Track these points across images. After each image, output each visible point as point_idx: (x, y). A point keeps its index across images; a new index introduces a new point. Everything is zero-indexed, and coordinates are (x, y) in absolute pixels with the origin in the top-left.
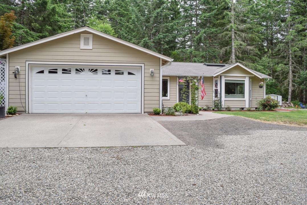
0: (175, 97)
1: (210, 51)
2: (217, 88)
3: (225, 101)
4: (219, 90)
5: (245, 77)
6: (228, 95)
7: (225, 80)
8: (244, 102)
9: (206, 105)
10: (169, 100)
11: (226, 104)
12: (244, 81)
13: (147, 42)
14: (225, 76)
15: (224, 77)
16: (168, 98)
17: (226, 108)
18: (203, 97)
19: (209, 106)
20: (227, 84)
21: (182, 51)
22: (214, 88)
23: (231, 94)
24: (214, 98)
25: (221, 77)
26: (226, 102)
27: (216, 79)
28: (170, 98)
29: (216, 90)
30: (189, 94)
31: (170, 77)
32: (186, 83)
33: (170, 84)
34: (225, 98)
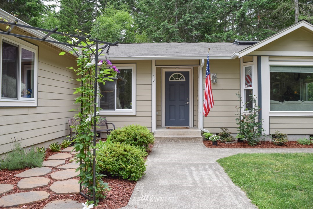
0: (149, 109)
1: (260, 34)
2: (251, 86)
3: (270, 117)
4: (255, 93)
6: (281, 103)
7: (271, 66)
9: (222, 129)
10: (135, 116)
11: (272, 126)
13: (168, 29)
14: (270, 57)
15: (267, 58)
16: (132, 111)
17: (274, 137)
18: (209, 110)
19: (230, 130)
20: (273, 76)
21: (216, 36)
22: (244, 87)
23: (287, 101)
24: (243, 110)
25: (259, 58)
26: (273, 120)
27: (248, 65)
28: (136, 111)
29: (249, 93)
30: (189, 102)
31: (136, 63)
32: (181, 78)
33: (137, 80)
34: (270, 111)
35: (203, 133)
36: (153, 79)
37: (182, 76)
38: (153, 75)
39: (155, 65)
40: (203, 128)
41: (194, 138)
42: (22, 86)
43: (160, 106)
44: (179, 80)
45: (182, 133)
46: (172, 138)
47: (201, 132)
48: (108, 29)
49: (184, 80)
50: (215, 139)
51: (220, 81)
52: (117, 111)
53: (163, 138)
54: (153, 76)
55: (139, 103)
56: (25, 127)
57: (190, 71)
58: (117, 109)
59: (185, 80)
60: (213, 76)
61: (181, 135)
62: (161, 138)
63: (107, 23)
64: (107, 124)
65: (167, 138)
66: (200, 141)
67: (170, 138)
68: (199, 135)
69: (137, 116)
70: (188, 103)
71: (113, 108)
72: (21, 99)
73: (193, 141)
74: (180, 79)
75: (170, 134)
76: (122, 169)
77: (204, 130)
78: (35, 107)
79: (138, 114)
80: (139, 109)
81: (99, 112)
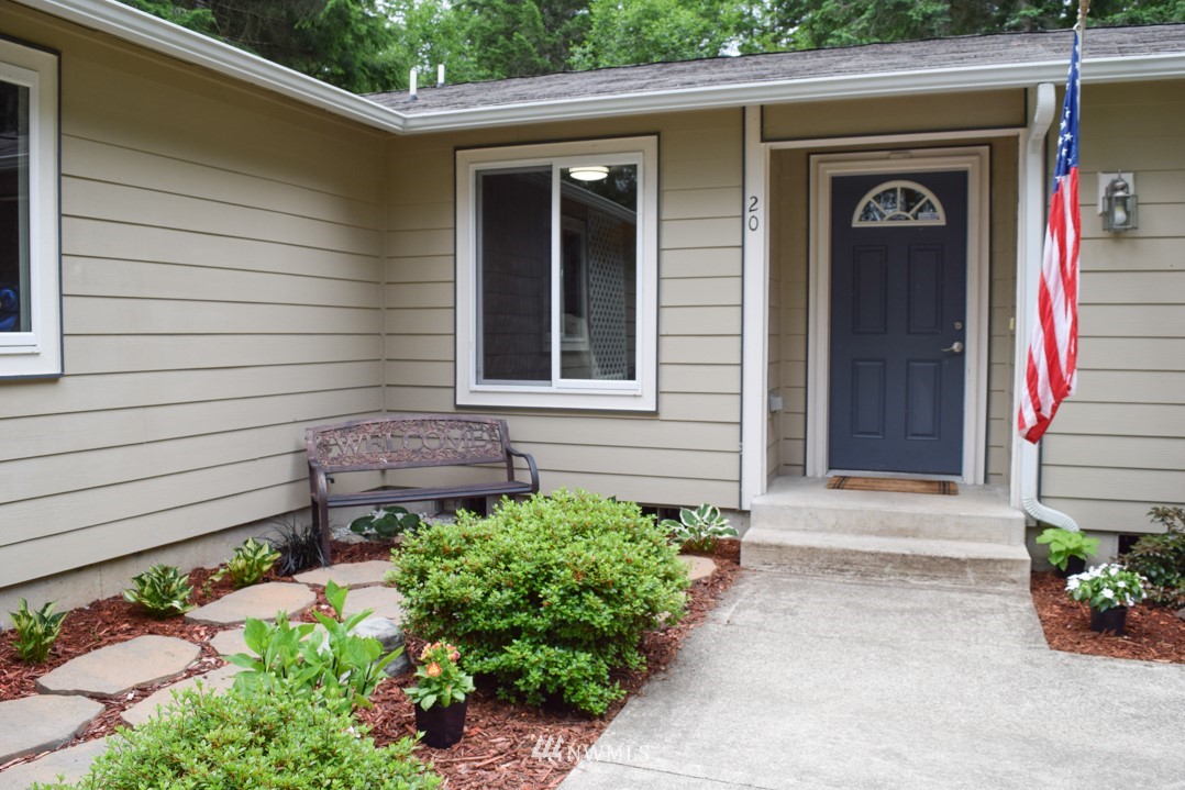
9: (1161, 512)
10: (653, 415)
16: (637, 392)
28: (658, 393)
30: (962, 340)
31: (658, 134)
32: (921, 210)
33: (665, 225)
35: (1035, 528)
36: (748, 215)
37: (929, 195)
38: (748, 196)
39: (763, 140)
40: (1040, 497)
41: (976, 563)
43: (802, 365)
44: (912, 223)
45: (904, 524)
46: (845, 552)
47: (1023, 527)
48: (644, 30)
49: (937, 218)
50: (1108, 594)
51: (1155, 220)
52: (561, 390)
53: (793, 548)
54: (749, 203)
55: (673, 350)
57: (973, 165)
58: (563, 376)
59: (941, 221)
60: (1113, 188)
61: (902, 533)
62: (779, 547)
64: (509, 454)
65: (812, 552)
66: (1014, 582)
67: (831, 553)
68: (1009, 543)
69: (663, 416)
70: (956, 346)
71: (545, 375)
73: (971, 575)
74: (916, 217)
75: (837, 528)
77: (1046, 513)
78: (47, 380)
79: (670, 407)
80: (673, 379)
81: (472, 389)
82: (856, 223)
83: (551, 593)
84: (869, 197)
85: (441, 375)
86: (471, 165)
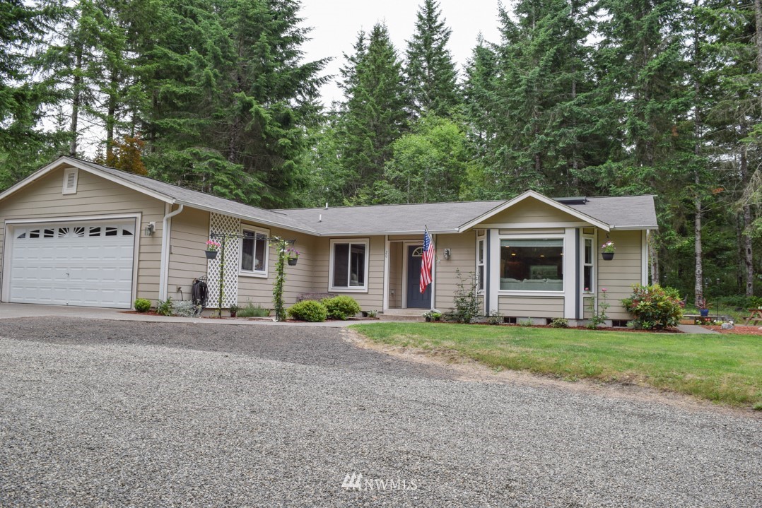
0: (381, 286)
2: (482, 262)
3: (499, 297)
5: (564, 229)
6: (519, 281)
7: (502, 240)
8: (561, 302)
9: (450, 308)
10: (367, 293)
11: (501, 307)
12: (562, 240)
14: (500, 230)
15: (497, 231)
16: (364, 288)
20: (505, 252)
22: (478, 264)
24: (477, 289)
25: (488, 232)
26: (502, 301)
27: (481, 239)
28: (368, 289)
29: (482, 268)
31: (369, 238)
33: (370, 256)
34: (501, 289)
38: (386, 250)
39: (389, 241)
40: (435, 308)
42: (255, 262)
43: (401, 285)
48: (415, 159)
51: (454, 257)
52: (350, 288)
54: (386, 252)
55: (371, 280)
56: (257, 293)
58: (350, 286)
60: (447, 251)
63: (414, 149)
65: (392, 316)
71: (346, 285)
72: (255, 271)
76: (305, 314)
77: (435, 310)
78: (266, 279)
79: (370, 292)
80: (371, 286)
81: (331, 288)
82: (413, 255)
83: (339, 304)
84: (416, 250)
85: (325, 285)
86: (333, 242)
